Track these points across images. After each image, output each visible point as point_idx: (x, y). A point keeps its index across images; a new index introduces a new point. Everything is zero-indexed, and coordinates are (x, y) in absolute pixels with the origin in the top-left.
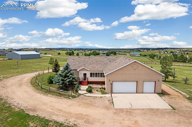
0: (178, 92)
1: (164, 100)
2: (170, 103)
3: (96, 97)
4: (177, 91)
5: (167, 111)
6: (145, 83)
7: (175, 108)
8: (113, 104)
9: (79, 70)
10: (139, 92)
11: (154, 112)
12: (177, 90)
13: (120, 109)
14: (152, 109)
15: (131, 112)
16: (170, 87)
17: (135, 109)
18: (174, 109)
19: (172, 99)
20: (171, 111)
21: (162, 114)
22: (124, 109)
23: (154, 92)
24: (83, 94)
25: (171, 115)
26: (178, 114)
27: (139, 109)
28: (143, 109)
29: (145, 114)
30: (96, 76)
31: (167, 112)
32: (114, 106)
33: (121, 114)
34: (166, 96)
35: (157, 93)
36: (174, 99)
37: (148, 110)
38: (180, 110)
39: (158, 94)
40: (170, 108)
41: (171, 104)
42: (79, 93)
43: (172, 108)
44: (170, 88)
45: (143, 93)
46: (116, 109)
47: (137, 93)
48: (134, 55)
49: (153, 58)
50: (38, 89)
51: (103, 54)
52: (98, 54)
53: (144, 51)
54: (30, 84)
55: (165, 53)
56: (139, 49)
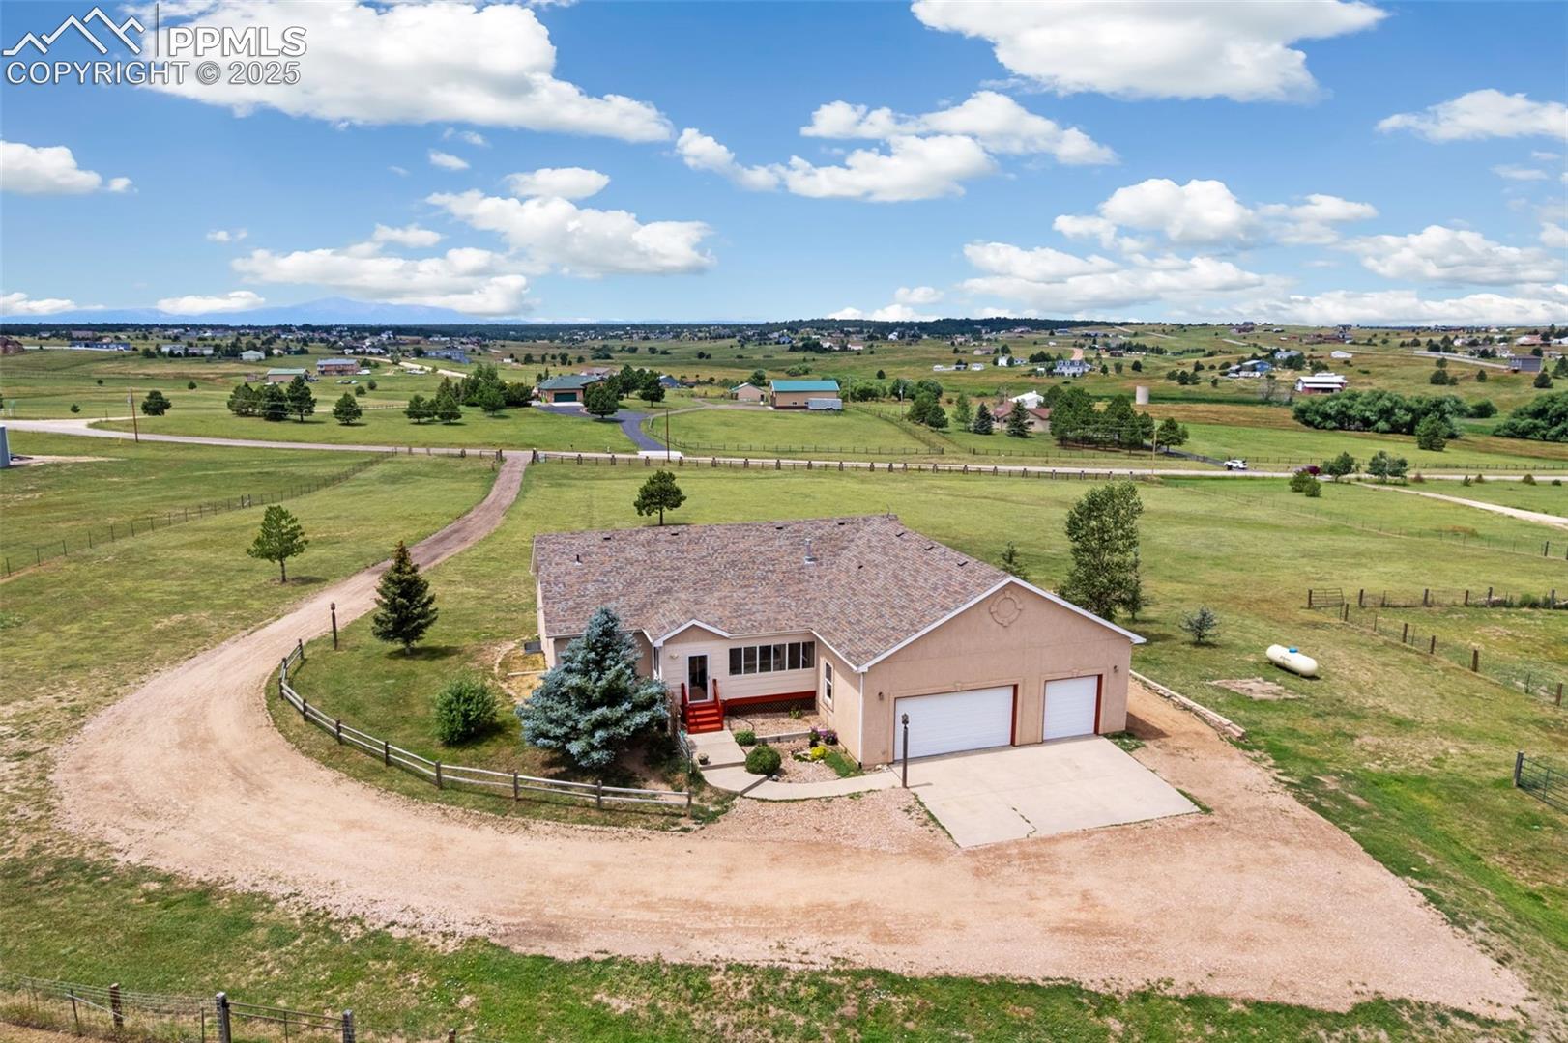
0: (1190, 709)
1: (1153, 771)
2: (1180, 783)
3: (829, 800)
4: (1186, 708)
5: (1182, 825)
6: (1052, 688)
7: (1210, 807)
8: (943, 828)
9: (665, 642)
10: (1027, 738)
11: (1136, 840)
12: (1184, 700)
13: (989, 850)
14: (1122, 828)
15: (1042, 855)
16: (1144, 684)
17: (1051, 840)
18: (1207, 811)
19: (1179, 759)
20: (1199, 824)
21: (1171, 841)
22: (1008, 846)
23: (1092, 731)
24: (742, 794)
25: (1203, 840)
26: (1227, 830)
27: (1071, 836)
28: (1088, 834)
29: (1104, 853)
30: (765, 667)
31: (1186, 830)
32: (950, 836)
33: (1006, 871)
34: (1147, 743)
35: (1106, 735)
36: (1186, 754)
37: (1108, 831)
38: (1227, 810)
39: (1112, 736)
40: (1188, 807)
41: (1187, 790)
42: (715, 790)
43: (1197, 809)
44: (1146, 691)
45: (1043, 742)
46: (972, 853)
47: (1013, 743)
48: (800, 401)
49: (938, 422)
50: (412, 794)
51: (559, 397)
52: (518, 399)
53: (844, 349)
54: (309, 765)
55: (995, 363)
56: (803, 332)
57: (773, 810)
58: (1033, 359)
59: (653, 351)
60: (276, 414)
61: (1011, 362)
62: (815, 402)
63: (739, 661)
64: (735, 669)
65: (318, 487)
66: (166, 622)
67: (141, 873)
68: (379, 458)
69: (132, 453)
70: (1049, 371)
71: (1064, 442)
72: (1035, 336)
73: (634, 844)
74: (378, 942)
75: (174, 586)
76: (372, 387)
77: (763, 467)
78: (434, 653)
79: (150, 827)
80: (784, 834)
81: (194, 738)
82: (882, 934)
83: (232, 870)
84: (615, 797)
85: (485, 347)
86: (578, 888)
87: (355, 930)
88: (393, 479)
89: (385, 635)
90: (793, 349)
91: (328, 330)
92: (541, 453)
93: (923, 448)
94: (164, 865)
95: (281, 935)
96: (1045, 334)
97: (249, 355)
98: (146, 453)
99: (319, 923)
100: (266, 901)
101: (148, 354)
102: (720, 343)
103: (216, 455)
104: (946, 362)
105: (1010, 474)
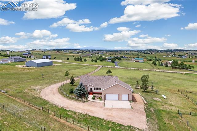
1: (131, 105)
2: (133, 106)
5: (128, 109)
6: (123, 95)
8: (104, 106)
9: (88, 86)
13: (107, 108)
19: (135, 104)
22: (109, 108)
24: (90, 100)
26: (132, 111)
27: (116, 108)
30: (98, 90)
33: (107, 110)
35: (129, 101)
36: (137, 104)
38: (134, 109)
40: (131, 108)
42: (88, 100)
45: (122, 100)
46: (105, 108)
47: (119, 100)
48: (138, 61)
49: (155, 64)
50: (65, 97)
51: (109, 60)
52: (104, 59)
53: (151, 53)
54: (59, 93)
55: (172, 56)
56: (147, 51)
57: (92, 102)
58: (178, 56)
59: (127, 53)
60: (78, 60)
61: (175, 56)
62: (140, 61)
63: (95, 89)
64: (95, 90)
65: (78, 69)
66: (56, 81)
67: (43, 99)
68: (86, 66)
69: (64, 64)
70: (180, 57)
71: (173, 68)
72: (181, 52)
73: (78, 103)
74: (55, 106)
75: (58, 78)
76: (92, 57)
77: (129, 69)
78: (75, 86)
79: (45, 96)
80: (91, 104)
81: (52, 90)
82: (92, 112)
83: (49, 100)
84: (80, 99)
85: (106, 52)
86: (72, 105)
87: (54, 105)
88: (86, 68)
89: (70, 84)
90: (145, 53)
91: (90, 50)
92: (103, 66)
93: (152, 67)
94: (45, 99)
95: (49, 105)
96: (183, 52)
97: (80, 53)
98: (65, 64)
99: (52, 104)
100: (50, 102)
101: (70, 53)
102: (136, 52)
103: (71, 65)
104: (165, 56)
105: (162, 72)
